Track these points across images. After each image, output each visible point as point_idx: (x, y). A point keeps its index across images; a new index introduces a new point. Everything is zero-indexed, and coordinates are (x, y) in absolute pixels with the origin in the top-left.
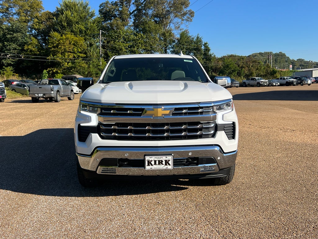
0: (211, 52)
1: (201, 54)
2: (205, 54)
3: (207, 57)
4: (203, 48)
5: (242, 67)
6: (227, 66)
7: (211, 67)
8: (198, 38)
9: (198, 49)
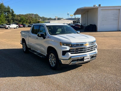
0: (14, 13)
1: (11, 14)
2: (12, 14)
3: (13, 15)
4: (11, 11)
5: (27, 20)
6: (22, 19)
7: (15, 19)
8: (8, 7)
9: (9, 12)
